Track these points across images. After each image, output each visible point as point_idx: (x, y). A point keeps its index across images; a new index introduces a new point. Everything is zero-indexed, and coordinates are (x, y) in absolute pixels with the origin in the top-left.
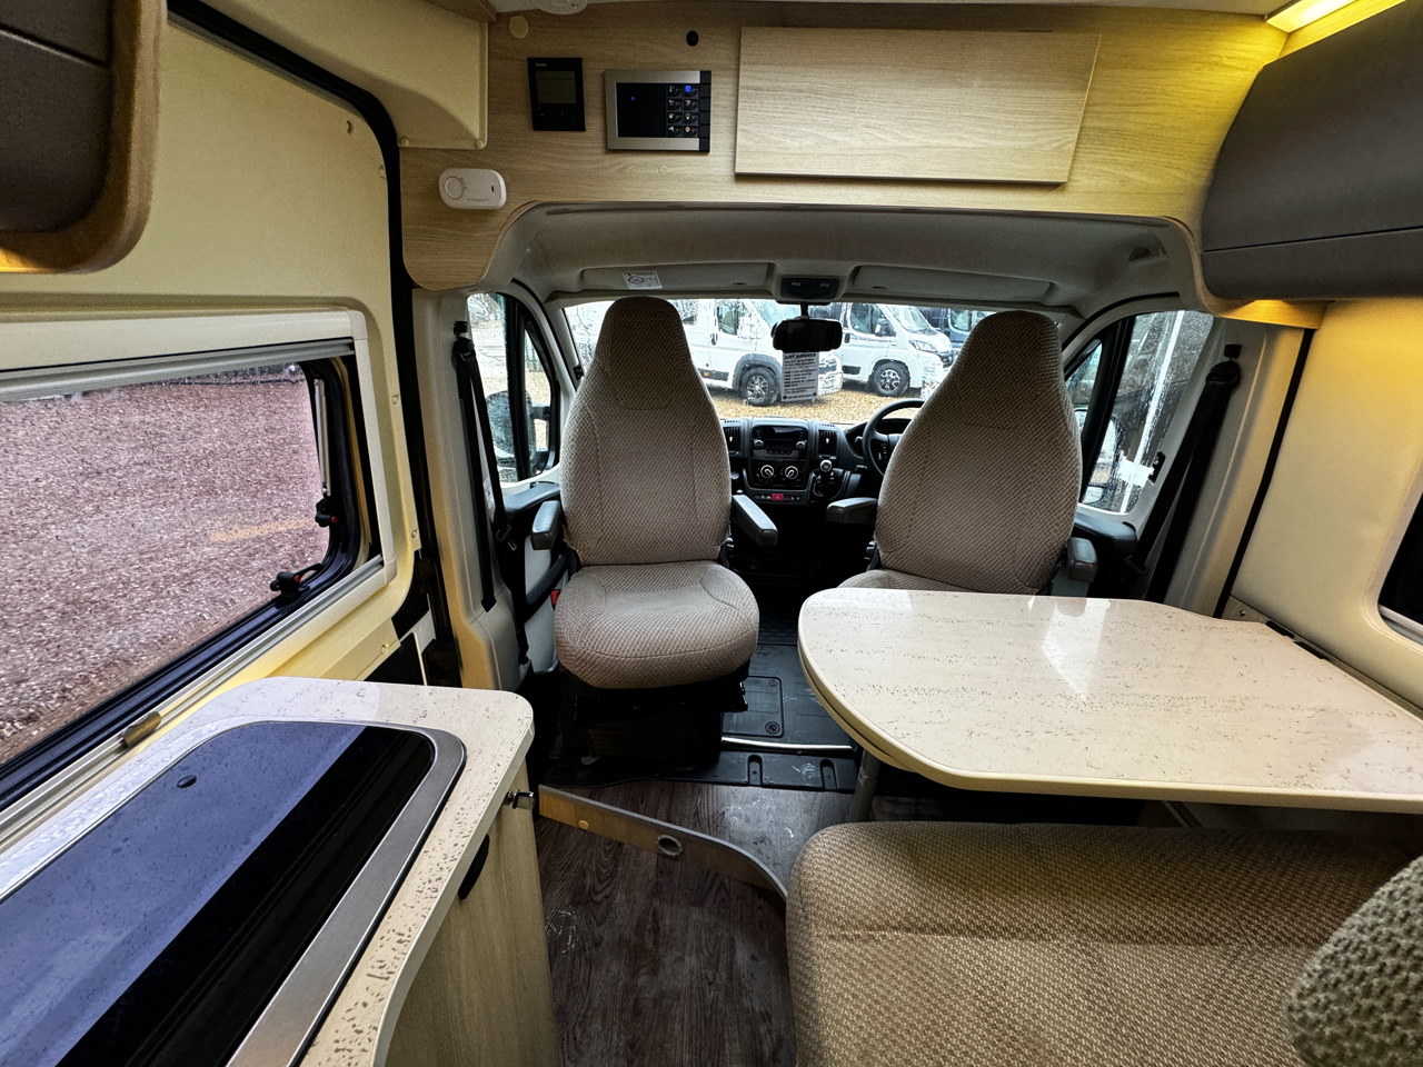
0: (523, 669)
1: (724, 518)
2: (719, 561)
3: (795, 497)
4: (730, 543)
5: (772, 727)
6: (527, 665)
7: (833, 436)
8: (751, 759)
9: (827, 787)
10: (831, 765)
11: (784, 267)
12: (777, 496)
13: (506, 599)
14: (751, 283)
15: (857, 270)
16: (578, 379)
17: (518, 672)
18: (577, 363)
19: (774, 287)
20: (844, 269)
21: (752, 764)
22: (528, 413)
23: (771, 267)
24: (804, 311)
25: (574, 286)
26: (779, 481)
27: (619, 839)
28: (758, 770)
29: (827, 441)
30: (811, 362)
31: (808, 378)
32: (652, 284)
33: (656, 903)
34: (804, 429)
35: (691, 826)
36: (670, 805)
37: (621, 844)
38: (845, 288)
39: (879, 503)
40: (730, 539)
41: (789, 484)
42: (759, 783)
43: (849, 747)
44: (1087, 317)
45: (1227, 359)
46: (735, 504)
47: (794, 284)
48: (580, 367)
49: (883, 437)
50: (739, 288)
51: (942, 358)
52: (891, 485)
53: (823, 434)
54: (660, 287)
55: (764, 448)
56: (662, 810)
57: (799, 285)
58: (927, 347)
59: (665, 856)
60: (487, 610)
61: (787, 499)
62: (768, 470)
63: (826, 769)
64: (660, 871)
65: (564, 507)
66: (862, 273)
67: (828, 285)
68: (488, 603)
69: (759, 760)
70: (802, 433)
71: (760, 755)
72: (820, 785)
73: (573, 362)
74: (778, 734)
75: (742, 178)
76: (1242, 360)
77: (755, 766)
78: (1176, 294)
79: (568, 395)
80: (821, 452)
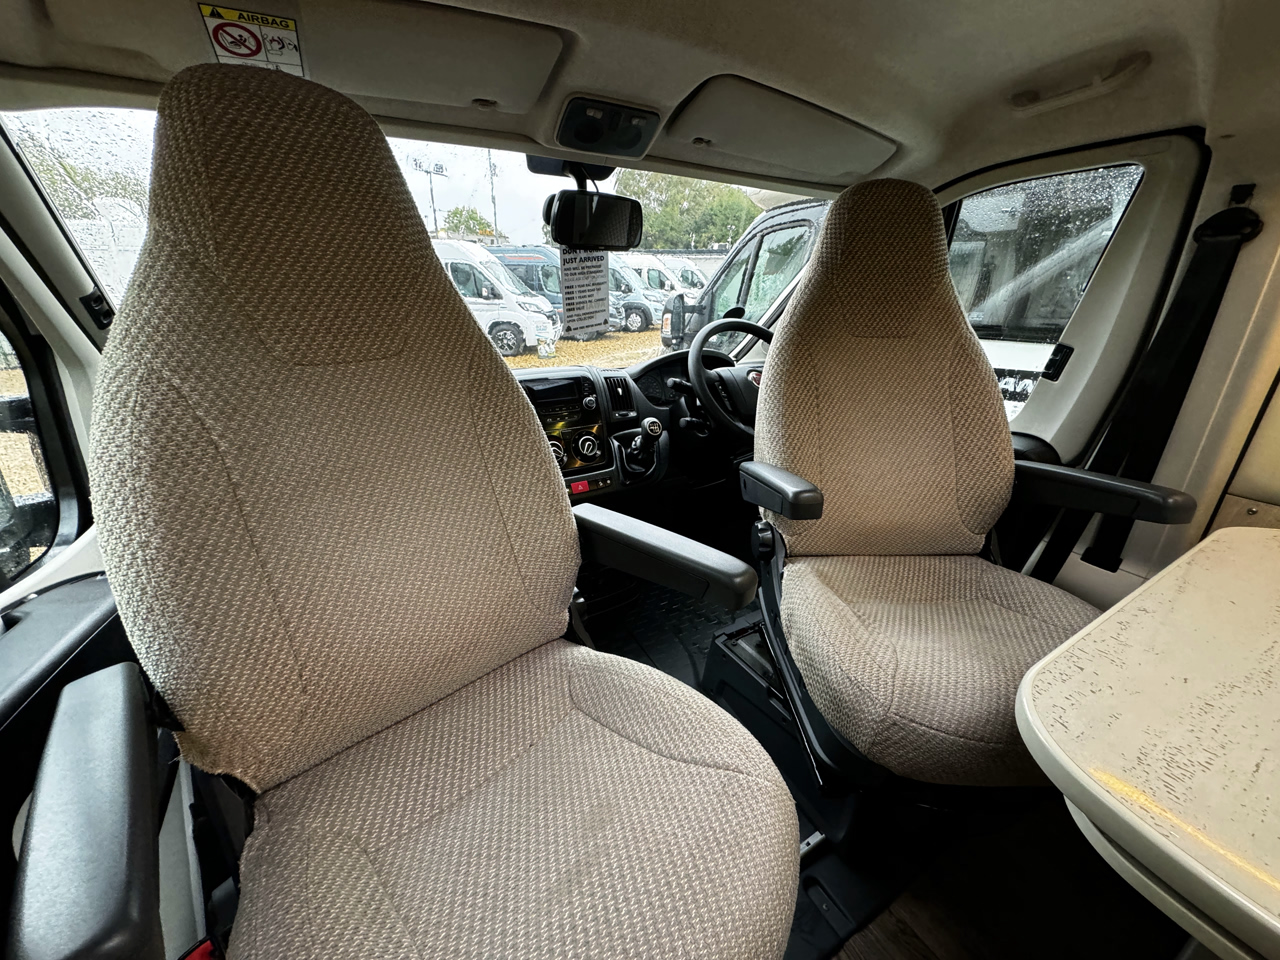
2: (572, 637)
10: (814, 882)
12: (579, 485)
14: (505, 106)
16: (103, 327)
19: (547, 120)
23: (566, 51)
26: (573, 462)
29: (617, 392)
30: (598, 268)
31: (596, 295)
32: (285, 65)
41: (588, 463)
43: (818, 835)
45: (1228, 207)
47: (591, 113)
48: (100, 297)
53: (613, 383)
54: (306, 77)
58: (534, 308)
61: (594, 487)
66: (701, 99)
67: (642, 123)
70: (585, 384)
80: (616, 408)
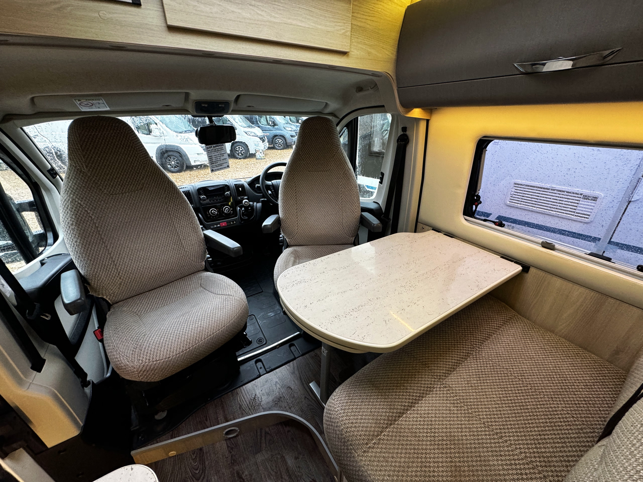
0: (88, 390)
1: (203, 246)
2: (206, 270)
3: (233, 222)
4: (209, 258)
5: (260, 341)
6: (90, 386)
7: (242, 186)
8: (256, 362)
9: (296, 357)
10: (293, 345)
11: (196, 95)
12: (223, 224)
13: (55, 354)
14: (174, 105)
15: (238, 97)
16: (54, 178)
17: (85, 393)
18: (50, 167)
19: (190, 107)
20: (230, 96)
21: (257, 364)
22: (15, 209)
23: (187, 95)
24: (211, 121)
25: (28, 110)
26: (221, 215)
27: (199, 447)
28: (262, 367)
29: (239, 190)
30: (222, 149)
31: (222, 158)
32: (101, 107)
33: (236, 468)
34: (226, 185)
35: (240, 416)
36: (224, 411)
37: (201, 449)
38: (232, 107)
39: (281, 216)
40: (209, 256)
41: (228, 216)
42: (265, 372)
43: (298, 333)
44: (341, 118)
45: (402, 133)
46: (205, 236)
47: (203, 105)
48: (53, 169)
49: (269, 183)
50: (167, 108)
51: (260, 139)
52: (284, 207)
53: (237, 186)
54: (108, 109)
55: (207, 199)
56: (221, 417)
57: (206, 106)
59: (230, 439)
60: (39, 370)
61: (229, 224)
62: (213, 211)
63: (292, 348)
64: (230, 449)
65: (82, 272)
66: (241, 99)
67: (223, 106)
68: (38, 365)
69: (260, 361)
70: (226, 187)
71: (260, 357)
72: (293, 357)
73: (45, 166)
74: (264, 343)
75: (172, 29)
76: (408, 133)
77: (259, 365)
78: (383, 106)
79: (48, 190)
80: (239, 196)
